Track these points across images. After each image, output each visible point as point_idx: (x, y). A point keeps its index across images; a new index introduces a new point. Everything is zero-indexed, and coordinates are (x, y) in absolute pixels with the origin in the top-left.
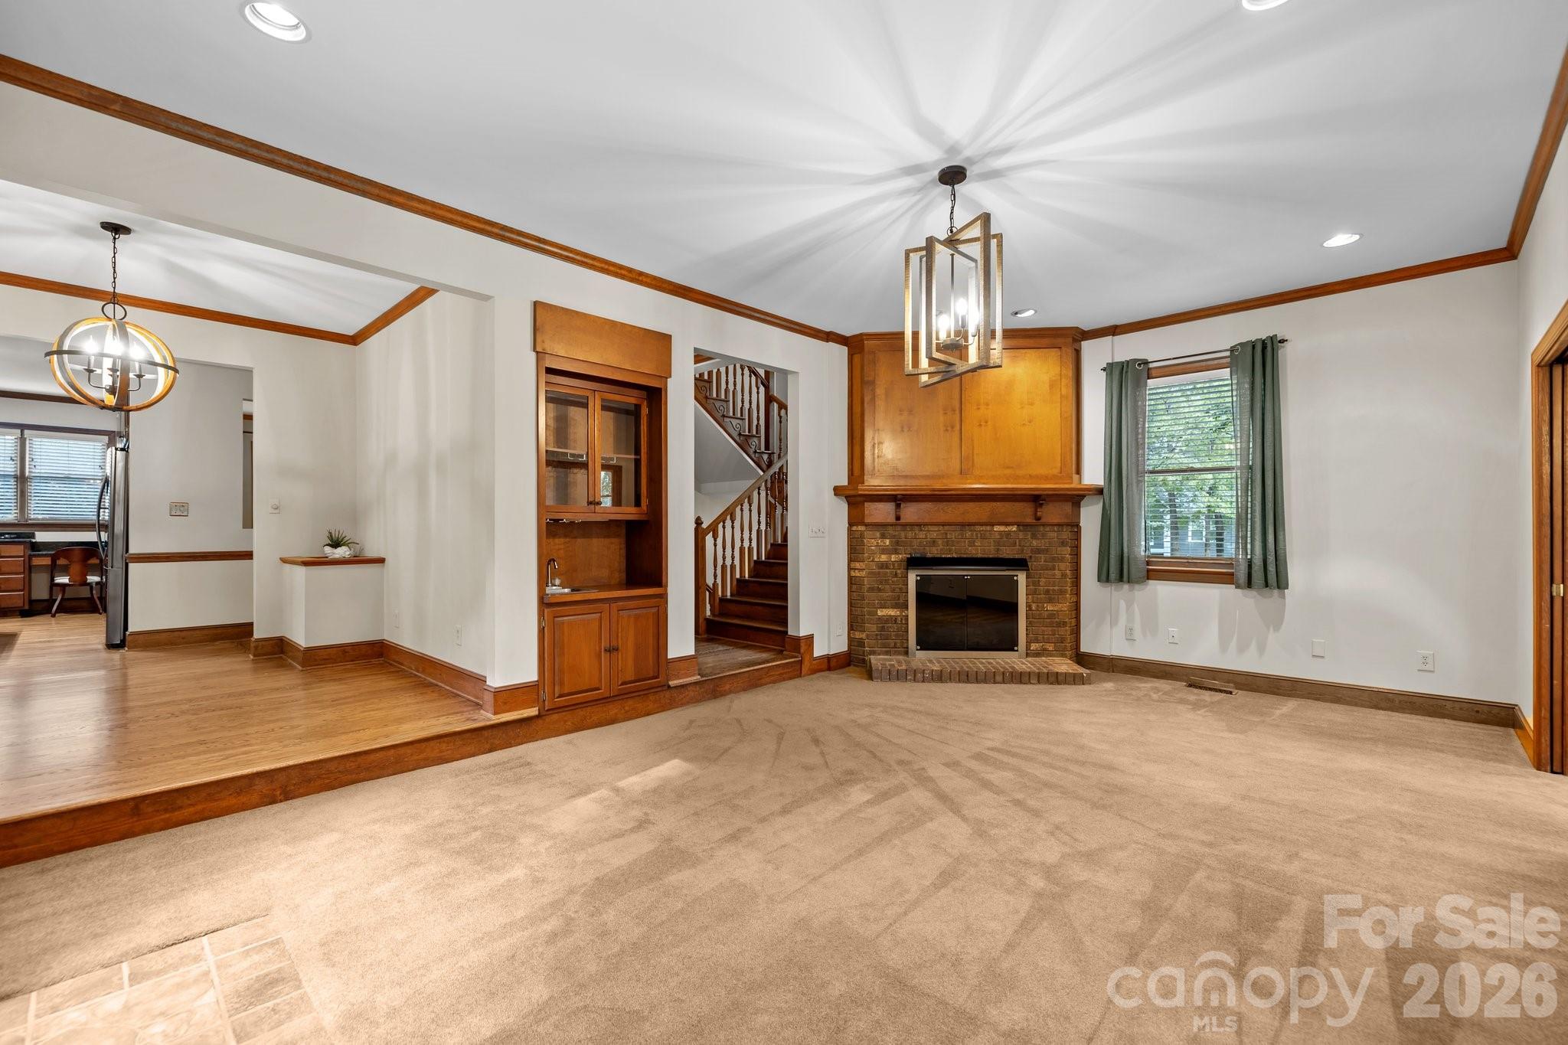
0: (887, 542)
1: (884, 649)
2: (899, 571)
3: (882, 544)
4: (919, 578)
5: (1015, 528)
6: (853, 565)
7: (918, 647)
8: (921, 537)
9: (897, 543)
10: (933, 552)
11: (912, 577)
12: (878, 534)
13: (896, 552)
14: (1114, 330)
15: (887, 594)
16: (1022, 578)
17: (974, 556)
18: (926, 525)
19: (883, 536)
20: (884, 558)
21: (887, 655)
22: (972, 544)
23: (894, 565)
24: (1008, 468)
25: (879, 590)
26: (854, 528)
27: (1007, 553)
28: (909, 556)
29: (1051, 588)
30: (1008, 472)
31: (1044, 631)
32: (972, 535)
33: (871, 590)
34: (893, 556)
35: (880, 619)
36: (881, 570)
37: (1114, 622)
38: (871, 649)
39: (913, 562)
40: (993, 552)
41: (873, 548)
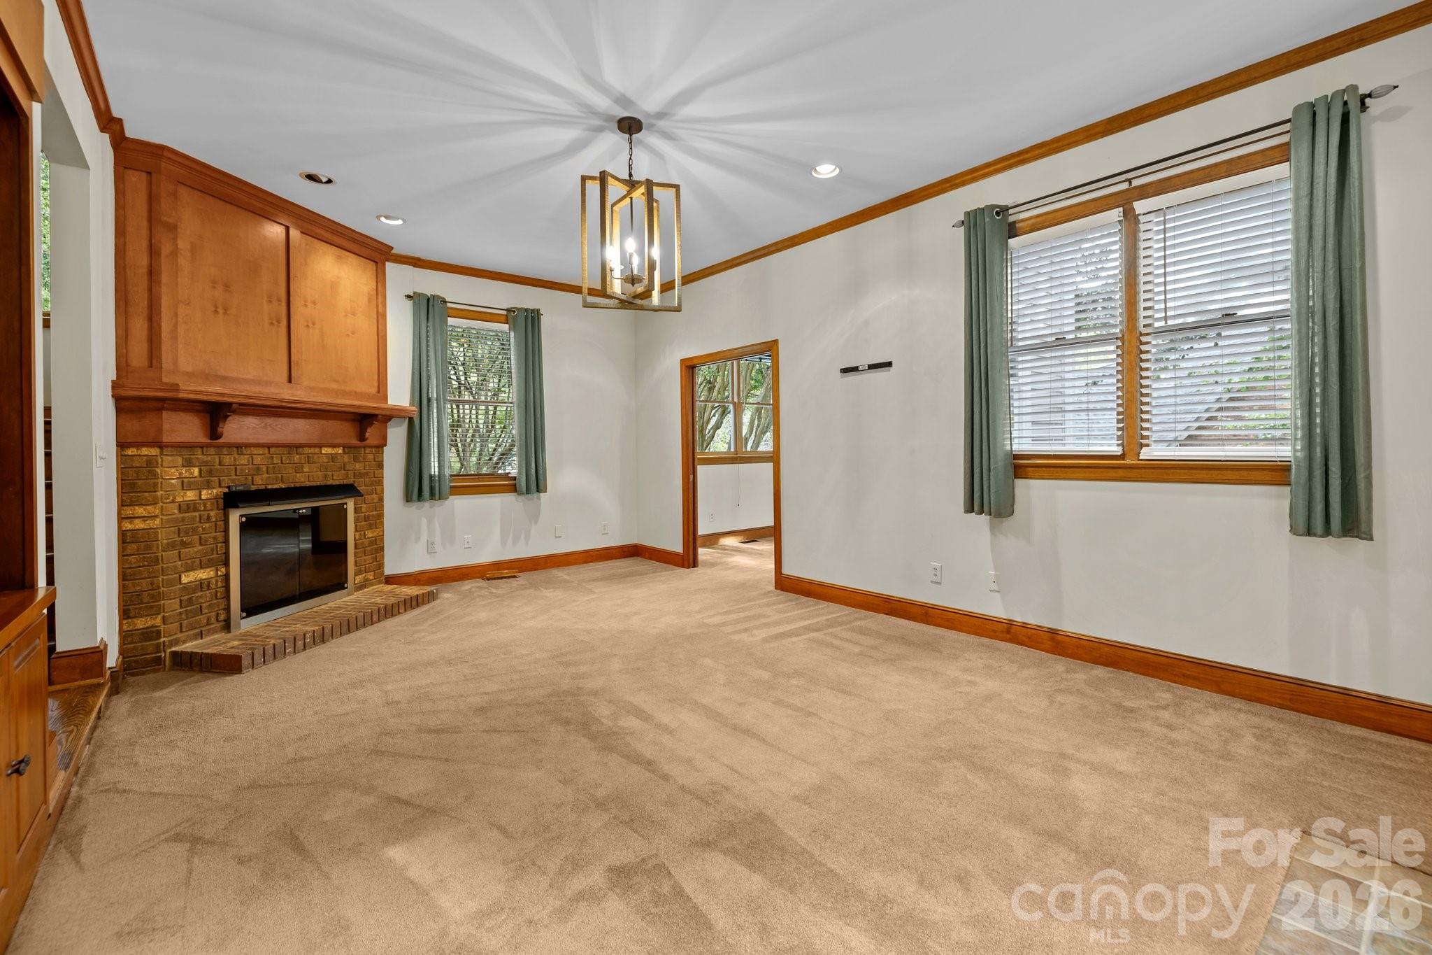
0: (196, 471)
1: (192, 632)
2: (212, 514)
3: (187, 475)
4: (244, 519)
5: (340, 451)
6: (128, 511)
7: (244, 614)
8: (242, 462)
9: (210, 473)
10: (260, 482)
11: (235, 517)
12: (180, 460)
13: (209, 486)
14: (417, 262)
15: (196, 549)
16: (350, 505)
17: (303, 485)
18: (248, 446)
19: (188, 464)
20: (191, 495)
21: (196, 639)
22: (299, 469)
23: (205, 506)
24: (335, 381)
25: (184, 544)
26: (130, 452)
27: (337, 479)
28: (227, 490)
29: (371, 513)
30: (335, 386)
31: (365, 560)
32: (300, 459)
33: (172, 546)
34: (204, 492)
35: (186, 588)
36: (187, 515)
37: (418, 539)
38: (172, 638)
39: (232, 499)
40: (321, 478)
41: (173, 481)
